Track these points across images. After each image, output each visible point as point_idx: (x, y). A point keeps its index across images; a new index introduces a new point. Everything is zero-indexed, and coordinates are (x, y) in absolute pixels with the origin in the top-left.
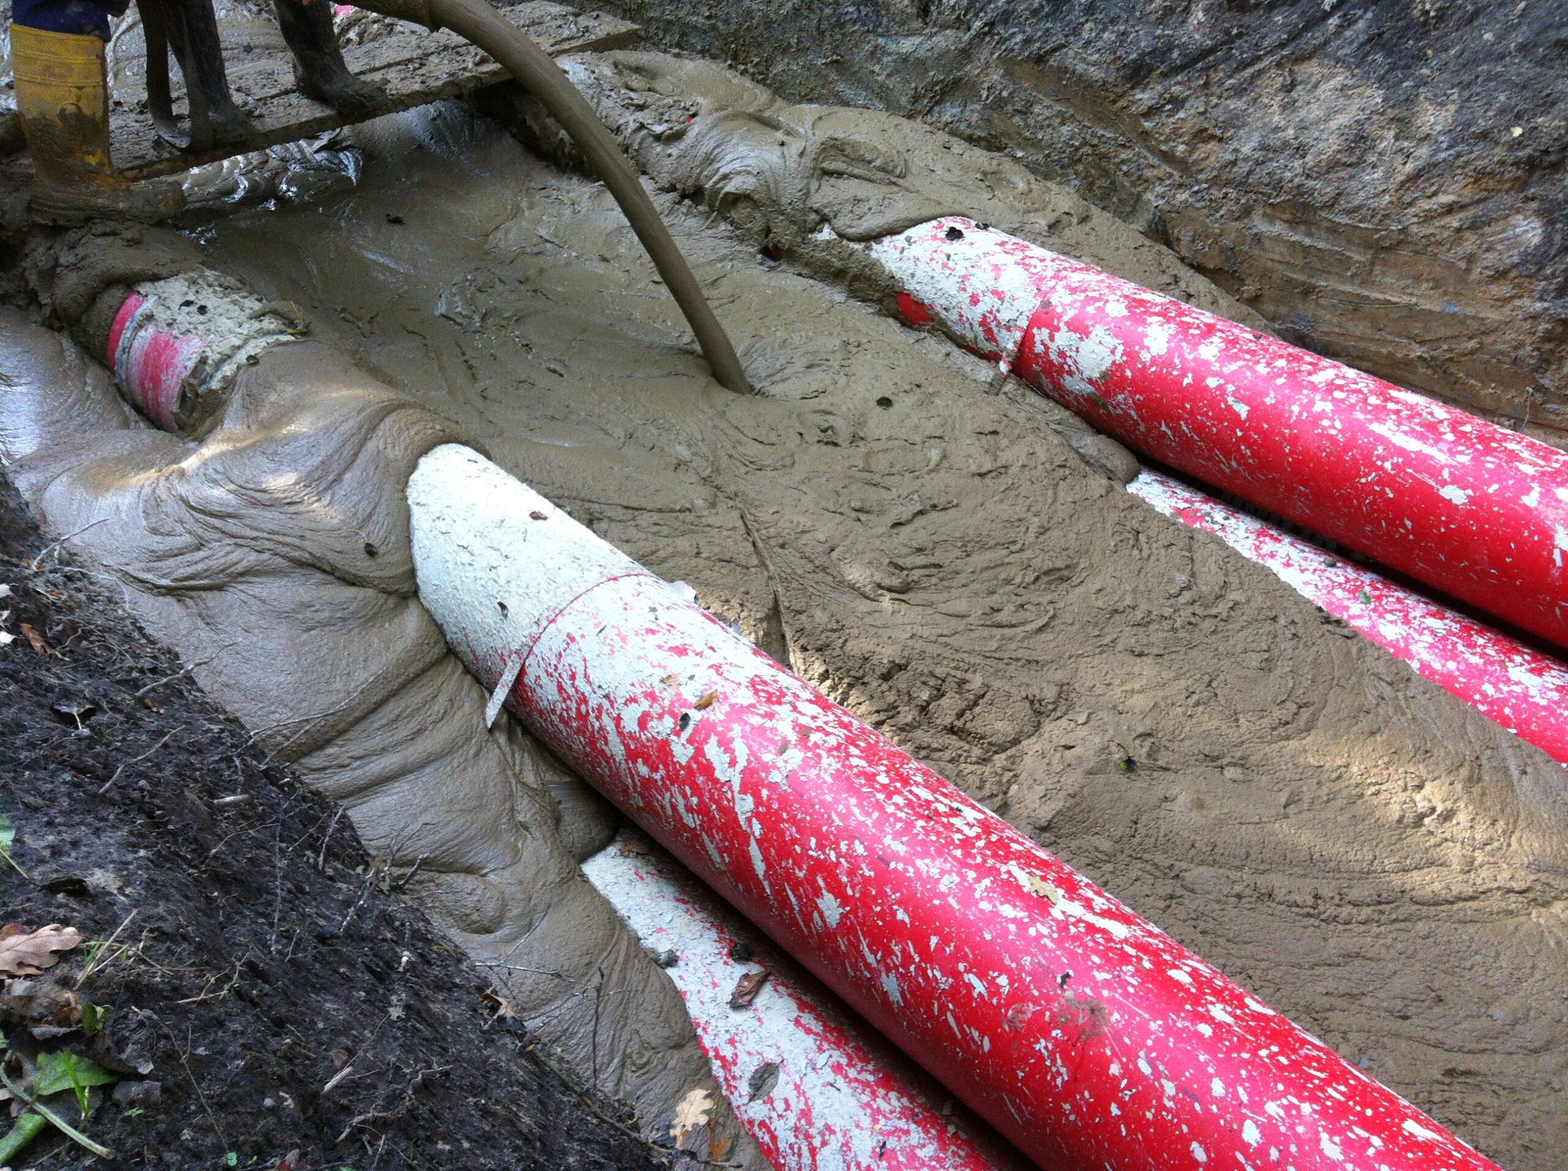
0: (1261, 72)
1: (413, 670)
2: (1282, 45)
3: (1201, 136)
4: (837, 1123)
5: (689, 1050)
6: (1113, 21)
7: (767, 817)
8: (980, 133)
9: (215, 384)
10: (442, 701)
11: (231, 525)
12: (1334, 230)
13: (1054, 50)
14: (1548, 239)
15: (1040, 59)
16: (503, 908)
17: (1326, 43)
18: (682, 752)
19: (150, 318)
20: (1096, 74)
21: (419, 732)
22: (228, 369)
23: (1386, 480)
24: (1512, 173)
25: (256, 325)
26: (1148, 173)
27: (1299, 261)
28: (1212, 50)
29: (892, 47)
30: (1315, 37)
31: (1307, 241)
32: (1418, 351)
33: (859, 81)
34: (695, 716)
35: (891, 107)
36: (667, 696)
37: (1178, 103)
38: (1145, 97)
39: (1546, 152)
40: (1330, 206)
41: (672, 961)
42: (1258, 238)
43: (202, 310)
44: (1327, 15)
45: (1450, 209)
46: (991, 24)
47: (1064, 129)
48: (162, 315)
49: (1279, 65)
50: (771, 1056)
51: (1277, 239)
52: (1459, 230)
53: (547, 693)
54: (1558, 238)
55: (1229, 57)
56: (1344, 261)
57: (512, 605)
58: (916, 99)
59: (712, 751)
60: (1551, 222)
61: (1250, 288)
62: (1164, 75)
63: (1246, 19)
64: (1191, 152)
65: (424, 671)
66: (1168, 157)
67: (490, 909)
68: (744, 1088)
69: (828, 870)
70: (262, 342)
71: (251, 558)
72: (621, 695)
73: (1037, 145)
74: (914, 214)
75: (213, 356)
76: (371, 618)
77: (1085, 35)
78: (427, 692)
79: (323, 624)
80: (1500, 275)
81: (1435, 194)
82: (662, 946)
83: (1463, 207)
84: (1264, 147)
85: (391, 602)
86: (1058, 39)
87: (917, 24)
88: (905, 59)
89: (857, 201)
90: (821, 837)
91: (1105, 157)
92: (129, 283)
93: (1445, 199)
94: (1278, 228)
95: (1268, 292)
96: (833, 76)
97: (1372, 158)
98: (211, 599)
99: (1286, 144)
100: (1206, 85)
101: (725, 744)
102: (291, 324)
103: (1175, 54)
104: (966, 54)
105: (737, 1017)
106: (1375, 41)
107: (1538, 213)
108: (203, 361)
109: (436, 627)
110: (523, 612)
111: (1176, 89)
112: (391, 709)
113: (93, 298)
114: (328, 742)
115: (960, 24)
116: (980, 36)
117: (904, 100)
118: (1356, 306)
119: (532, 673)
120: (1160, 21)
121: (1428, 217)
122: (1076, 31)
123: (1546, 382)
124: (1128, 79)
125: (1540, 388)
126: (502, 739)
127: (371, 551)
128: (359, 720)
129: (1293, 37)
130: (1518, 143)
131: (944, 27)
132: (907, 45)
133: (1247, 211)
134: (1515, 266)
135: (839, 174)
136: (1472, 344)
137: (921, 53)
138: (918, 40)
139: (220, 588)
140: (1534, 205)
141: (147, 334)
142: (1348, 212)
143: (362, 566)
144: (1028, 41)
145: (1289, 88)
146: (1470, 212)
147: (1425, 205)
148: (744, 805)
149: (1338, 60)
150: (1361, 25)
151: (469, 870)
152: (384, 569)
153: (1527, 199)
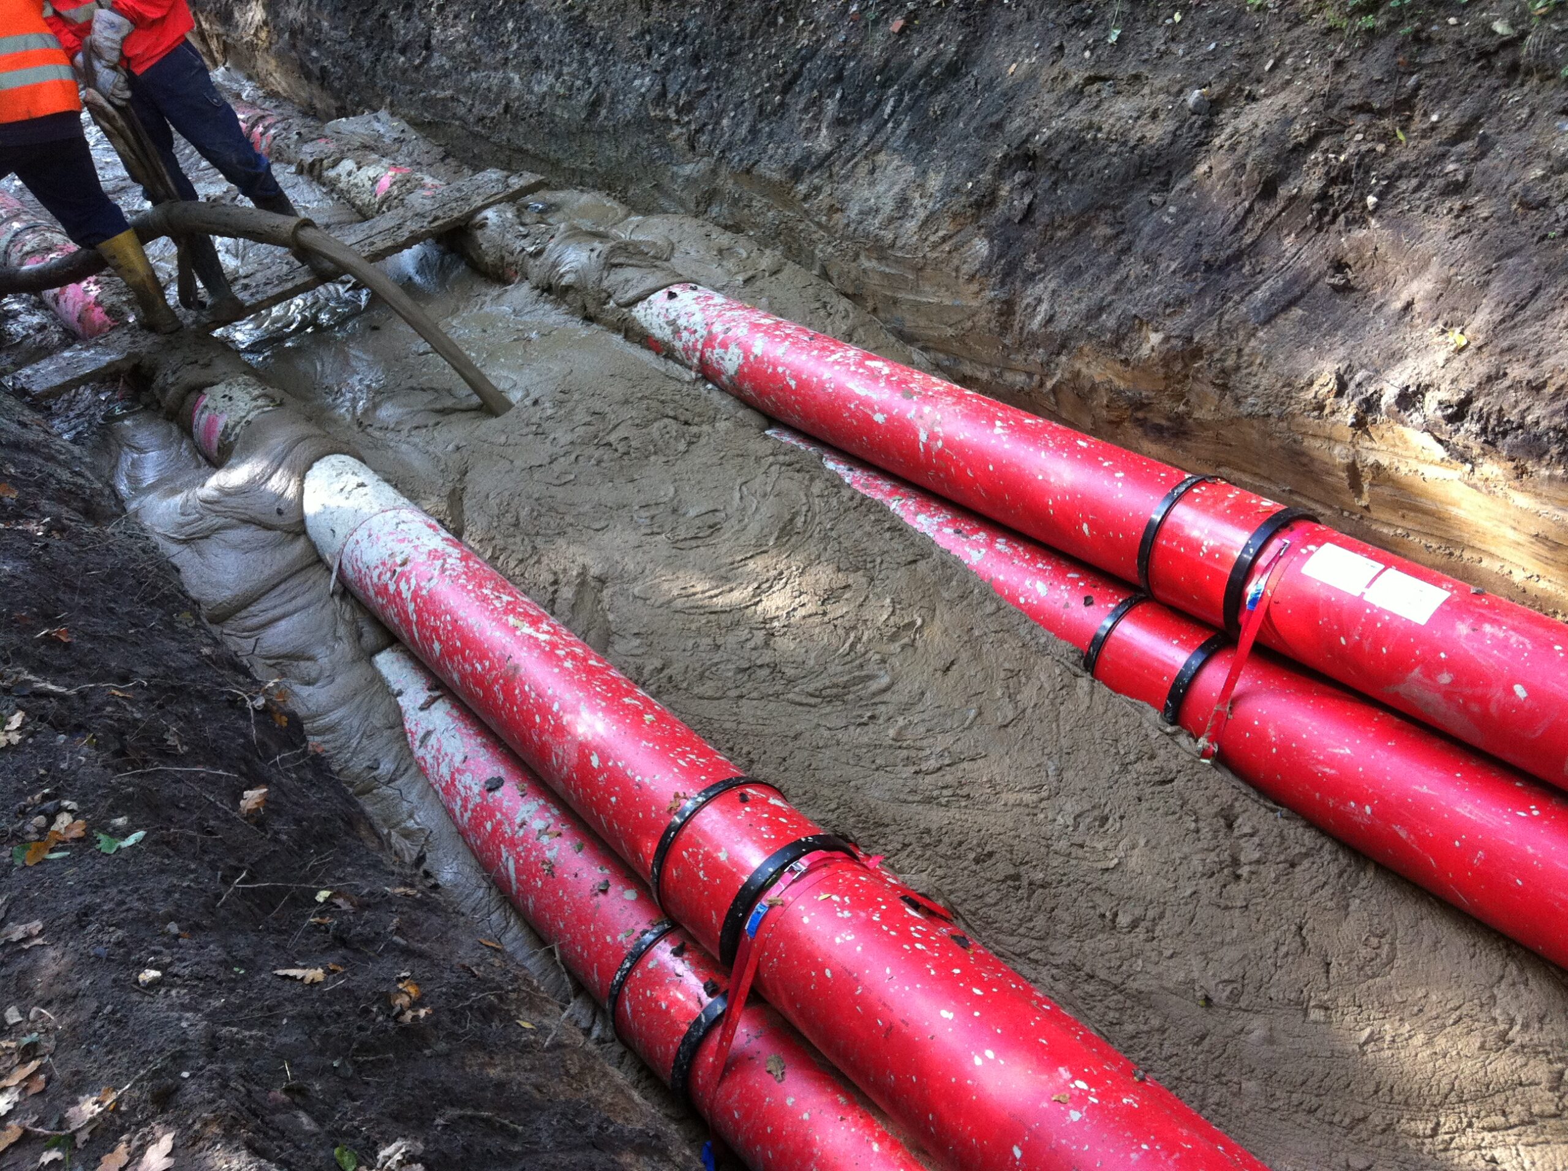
0: (856, 164)
1: (297, 567)
2: (866, 145)
3: (832, 210)
4: (450, 751)
5: (398, 730)
6: (783, 141)
7: (419, 612)
8: (730, 223)
9: (232, 438)
10: (310, 582)
11: (217, 508)
12: (898, 261)
13: (754, 164)
14: (991, 251)
15: (748, 171)
16: (321, 673)
17: (888, 139)
18: (392, 588)
19: (206, 407)
20: (776, 176)
21: (294, 598)
22: (238, 430)
23: (853, 415)
24: (969, 213)
25: (254, 403)
26: (815, 237)
27: (886, 283)
28: (831, 153)
29: (681, 172)
30: (880, 138)
31: (887, 270)
32: (950, 332)
33: (667, 195)
34: (399, 570)
35: (687, 211)
36: (389, 563)
37: (818, 189)
38: (802, 188)
39: (984, 196)
40: (892, 246)
41: (400, 693)
42: (865, 271)
43: (230, 399)
44: (886, 122)
45: (944, 240)
46: (723, 152)
47: (770, 214)
48: (211, 405)
49: (866, 158)
50: (431, 728)
51: (874, 270)
52: (950, 252)
53: (349, 572)
54: (996, 249)
55: (840, 156)
56: (905, 280)
57: (337, 530)
58: (698, 204)
59: (403, 586)
60: (991, 241)
61: (870, 305)
62: (811, 173)
63: (848, 131)
64: (829, 220)
65: (302, 569)
66: (819, 225)
67: (314, 674)
68: (417, 743)
69: (435, 629)
70: (256, 412)
71: (221, 521)
72: (372, 565)
73: (755, 225)
74: (653, 286)
75: (231, 424)
76: (278, 545)
77: (770, 152)
78: (302, 579)
79: (256, 549)
80: (972, 278)
81: (937, 231)
82: (396, 687)
83: (951, 237)
84: (861, 213)
85: (290, 537)
86: (756, 157)
87: (690, 155)
88: (687, 179)
89: (627, 281)
90: (435, 615)
91: (792, 229)
92: (199, 389)
93: (941, 233)
94: (874, 264)
95: (879, 306)
96: (657, 195)
97: (911, 212)
98: (203, 544)
99: (871, 209)
100: (831, 176)
101: (408, 581)
102: (273, 400)
103: (813, 158)
104: (714, 172)
105: (421, 714)
106: (912, 134)
107: (986, 235)
108: (226, 427)
109: (312, 546)
110: (341, 531)
111: (816, 181)
112: (283, 587)
113: (183, 399)
114: (250, 604)
115: (709, 154)
116: (720, 159)
117: (692, 206)
118: (917, 306)
119: (344, 561)
120: (806, 138)
121: (934, 246)
122: (765, 151)
123: (1006, 342)
124: (792, 178)
125: (1005, 346)
126: (337, 599)
127: (280, 512)
128: (264, 594)
129: (871, 138)
130: (970, 193)
131: (702, 156)
132: (688, 169)
133: (857, 256)
134: (977, 271)
135: (620, 265)
136: (970, 324)
137: (695, 175)
138: (692, 166)
139: (207, 537)
140: (983, 231)
141: (205, 416)
142: (902, 248)
143: (275, 520)
144: (741, 160)
145: (872, 172)
146: (954, 240)
147: (932, 238)
148: (411, 607)
149: (895, 150)
150: (905, 125)
151: (309, 659)
152: (289, 519)
153: (979, 228)
